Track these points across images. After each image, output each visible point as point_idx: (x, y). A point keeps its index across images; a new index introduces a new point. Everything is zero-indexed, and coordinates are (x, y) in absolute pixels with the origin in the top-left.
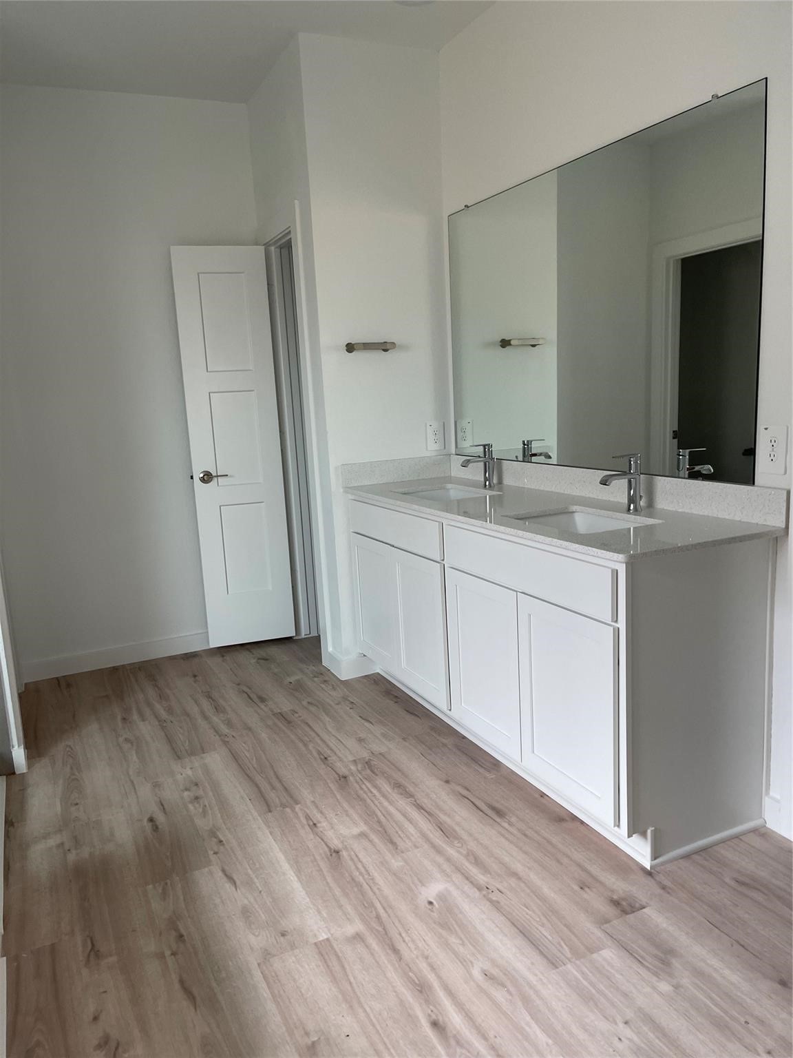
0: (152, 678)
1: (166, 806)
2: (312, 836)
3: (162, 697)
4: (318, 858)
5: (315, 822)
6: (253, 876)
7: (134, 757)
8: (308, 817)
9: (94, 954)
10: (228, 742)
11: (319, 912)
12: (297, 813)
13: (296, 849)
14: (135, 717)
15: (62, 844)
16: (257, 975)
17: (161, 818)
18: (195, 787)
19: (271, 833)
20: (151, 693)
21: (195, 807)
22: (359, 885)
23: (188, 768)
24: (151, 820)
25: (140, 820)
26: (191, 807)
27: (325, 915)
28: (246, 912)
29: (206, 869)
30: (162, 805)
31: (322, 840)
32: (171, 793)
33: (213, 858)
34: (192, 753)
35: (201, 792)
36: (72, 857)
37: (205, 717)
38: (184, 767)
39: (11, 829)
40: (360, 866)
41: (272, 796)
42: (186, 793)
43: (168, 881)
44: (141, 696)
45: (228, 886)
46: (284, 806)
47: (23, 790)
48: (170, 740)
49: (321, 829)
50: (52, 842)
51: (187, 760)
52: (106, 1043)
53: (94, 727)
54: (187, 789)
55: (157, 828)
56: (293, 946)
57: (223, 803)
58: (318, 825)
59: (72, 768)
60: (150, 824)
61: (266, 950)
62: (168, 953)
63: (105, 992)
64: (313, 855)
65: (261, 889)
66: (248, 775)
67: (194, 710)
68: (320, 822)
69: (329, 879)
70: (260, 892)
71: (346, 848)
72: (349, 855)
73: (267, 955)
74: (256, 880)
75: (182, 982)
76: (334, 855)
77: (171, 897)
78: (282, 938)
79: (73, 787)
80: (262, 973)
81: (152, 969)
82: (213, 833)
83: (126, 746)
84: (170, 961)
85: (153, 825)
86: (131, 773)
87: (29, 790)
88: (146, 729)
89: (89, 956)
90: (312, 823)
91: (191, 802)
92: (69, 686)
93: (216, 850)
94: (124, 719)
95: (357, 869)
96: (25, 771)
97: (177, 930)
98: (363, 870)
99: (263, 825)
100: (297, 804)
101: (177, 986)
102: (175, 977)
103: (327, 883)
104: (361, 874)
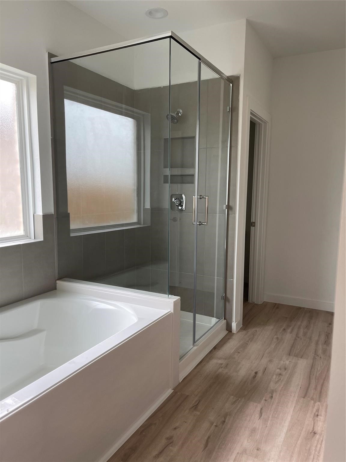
0: (311, 318)
1: (266, 370)
2: (311, 419)
3: (307, 327)
4: (304, 430)
5: (319, 414)
6: (270, 419)
7: (273, 346)
8: (318, 410)
9: (195, 407)
10: (316, 358)
11: (280, 452)
12: (315, 405)
13: (298, 421)
14: (289, 330)
15: (222, 364)
16: (234, 456)
17: (260, 374)
18: (284, 370)
19: (295, 407)
20: (305, 323)
21: (276, 377)
22: (309, 454)
23: (288, 361)
24: (256, 373)
25: (252, 370)
26: (274, 377)
27: (282, 455)
28: (254, 431)
29: (256, 404)
30: (265, 370)
31: (314, 424)
32: (272, 367)
33: (263, 401)
34: (296, 356)
35: (284, 373)
36: (220, 370)
37: (317, 343)
38: (287, 360)
39: (214, 350)
40: (319, 446)
41: (311, 392)
42: (278, 370)
43: (240, 399)
44: (299, 323)
45: (257, 416)
46: (312, 399)
47: (229, 339)
48: (293, 346)
49: (318, 419)
50: (220, 362)
51: (291, 357)
52: (170, 439)
53: (271, 327)
54: (280, 369)
55: (255, 377)
56: (256, 457)
57: (288, 382)
58: (319, 417)
59: (250, 339)
60: (254, 374)
61: (246, 450)
62: (215, 424)
63: (186, 422)
64: (303, 428)
65: (268, 426)
66: (310, 377)
67: (315, 338)
68: (321, 415)
69: (299, 442)
70: (266, 427)
71: (321, 434)
72: (319, 439)
73: (245, 451)
74: (269, 421)
75: (209, 437)
76: (312, 434)
77: (235, 406)
78: (256, 450)
79: (244, 346)
80: (236, 457)
81: (205, 425)
82: (272, 392)
83: (275, 340)
84: (213, 427)
85: (255, 375)
86: (267, 351)
87: (230, 340)
88: (288, 337)
89: (193, 407)
90: (317, 414)
91: (276, 375)
92: (277, 308)
93: (267, 399)
94: (284, 329)
95: (316, 446)
96: (235, 333)
97: (225, 418)
98: (318, 449)
99: (295, 402)
100: (319, 402)
101: (206, 438)
102: (208, 434)
103: (297, 443)
104: (316, 450)
